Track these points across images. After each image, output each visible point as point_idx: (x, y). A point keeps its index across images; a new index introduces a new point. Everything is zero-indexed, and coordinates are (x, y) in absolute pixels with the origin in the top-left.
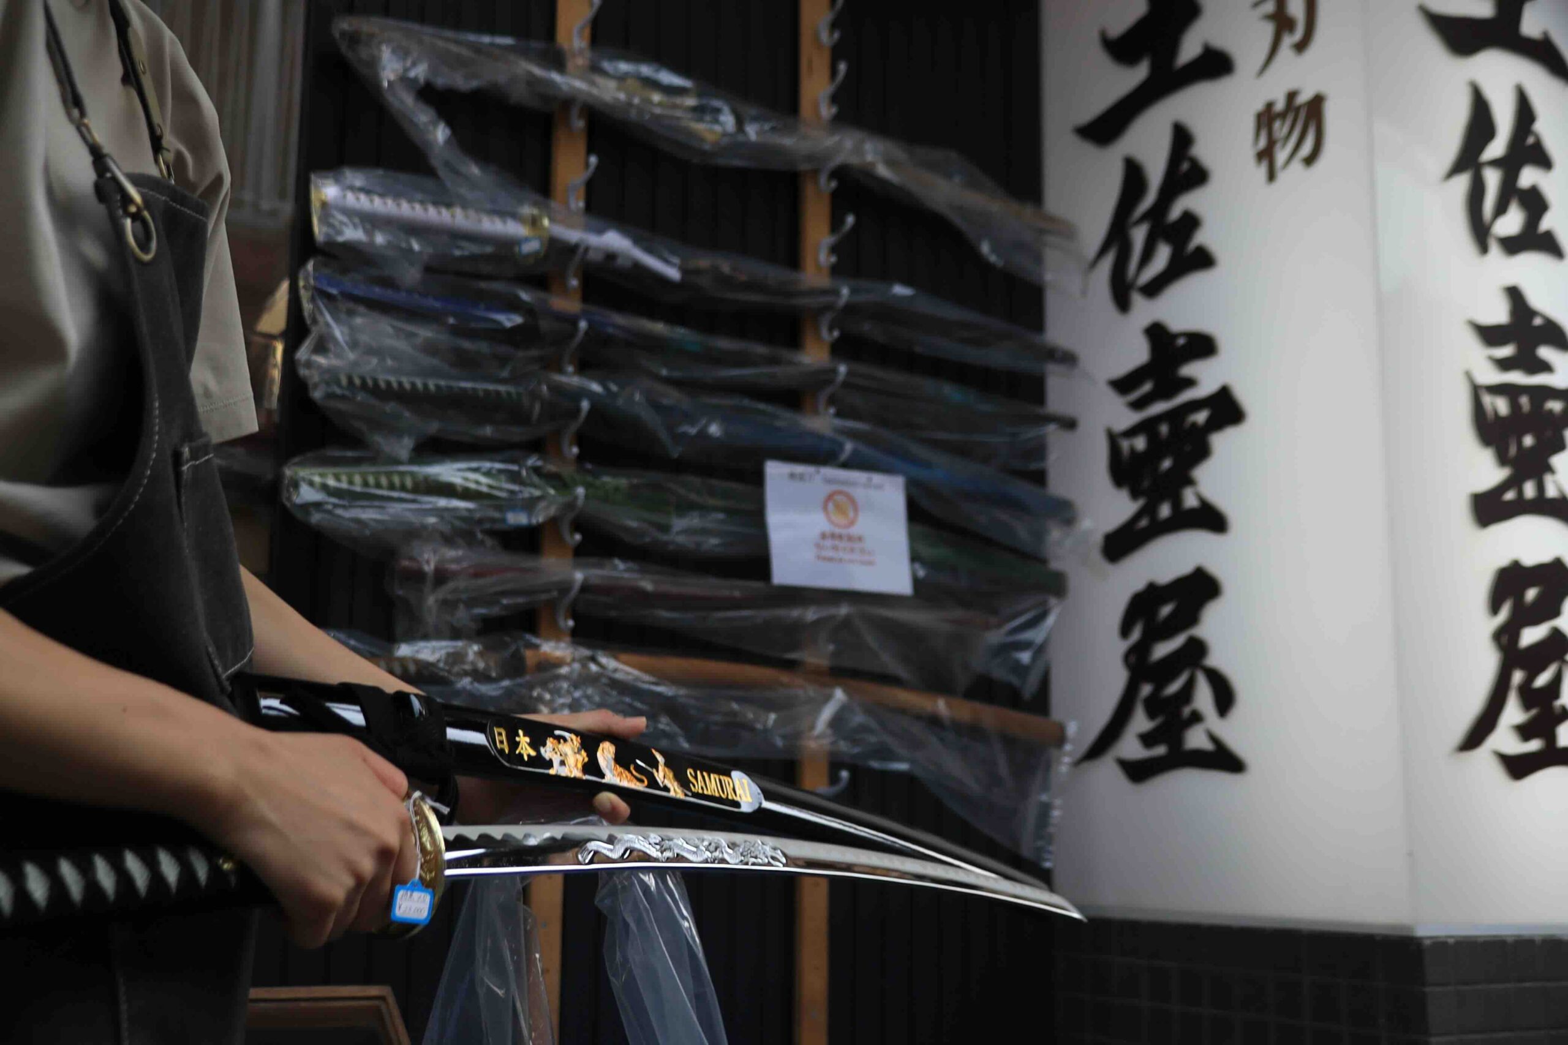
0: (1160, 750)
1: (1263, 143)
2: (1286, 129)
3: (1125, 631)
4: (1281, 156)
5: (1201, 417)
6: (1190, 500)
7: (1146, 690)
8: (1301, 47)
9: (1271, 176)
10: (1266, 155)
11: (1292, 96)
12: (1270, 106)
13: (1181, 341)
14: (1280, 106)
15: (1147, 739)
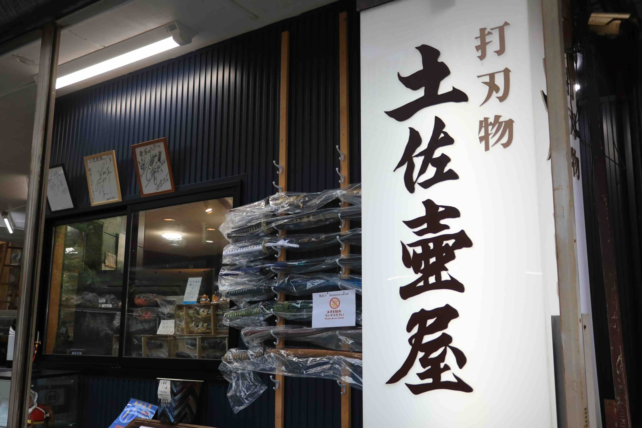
0: (429, 381)
1: (482, 134)
2: (494, 131)
3: (409, 329)
4: (492, 141)
5: (451, 242)
6: (445, 276)
7: (421, 355)
8: (502, 99)
9: (487, 148)
10: (485, 139)
11: (497, 118)
12: (486, 119)
13: (441, 209)
14: (492, 120)
15: (422, 376)
